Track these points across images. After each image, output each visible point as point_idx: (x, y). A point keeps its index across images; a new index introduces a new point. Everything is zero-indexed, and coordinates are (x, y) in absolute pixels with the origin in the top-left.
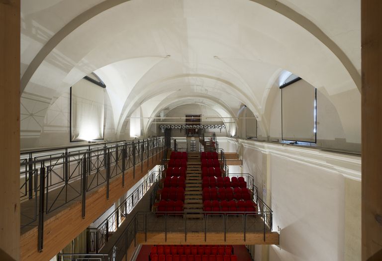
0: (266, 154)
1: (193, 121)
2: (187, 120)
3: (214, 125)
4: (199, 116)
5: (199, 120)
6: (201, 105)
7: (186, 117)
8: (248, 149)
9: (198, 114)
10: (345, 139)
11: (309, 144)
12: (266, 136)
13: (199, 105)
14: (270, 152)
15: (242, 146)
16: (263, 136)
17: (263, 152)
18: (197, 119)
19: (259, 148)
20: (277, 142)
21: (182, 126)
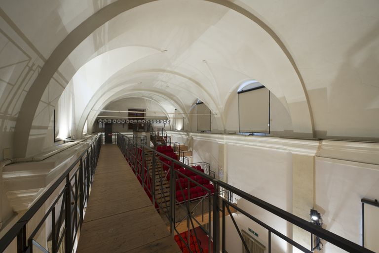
0: (223, 144)
1: (137, 116)
2: (130, 114)
3: (159, 120)
4: (143, 111)
5: (143, 115)
6: (147, 100)
7: (129, 110)
8: (200, 141)
9: (142, 108)
10: (292, 131)
11: (264, 134)
12: (223, 130)
13: (144, 99)
14: (226, 142)
15: (192, 138)
16: (219, 129)
17: (219, 142)
18: (141, 114)
19: (217, 140)
20: (234, 134)
21: (125, 120)
